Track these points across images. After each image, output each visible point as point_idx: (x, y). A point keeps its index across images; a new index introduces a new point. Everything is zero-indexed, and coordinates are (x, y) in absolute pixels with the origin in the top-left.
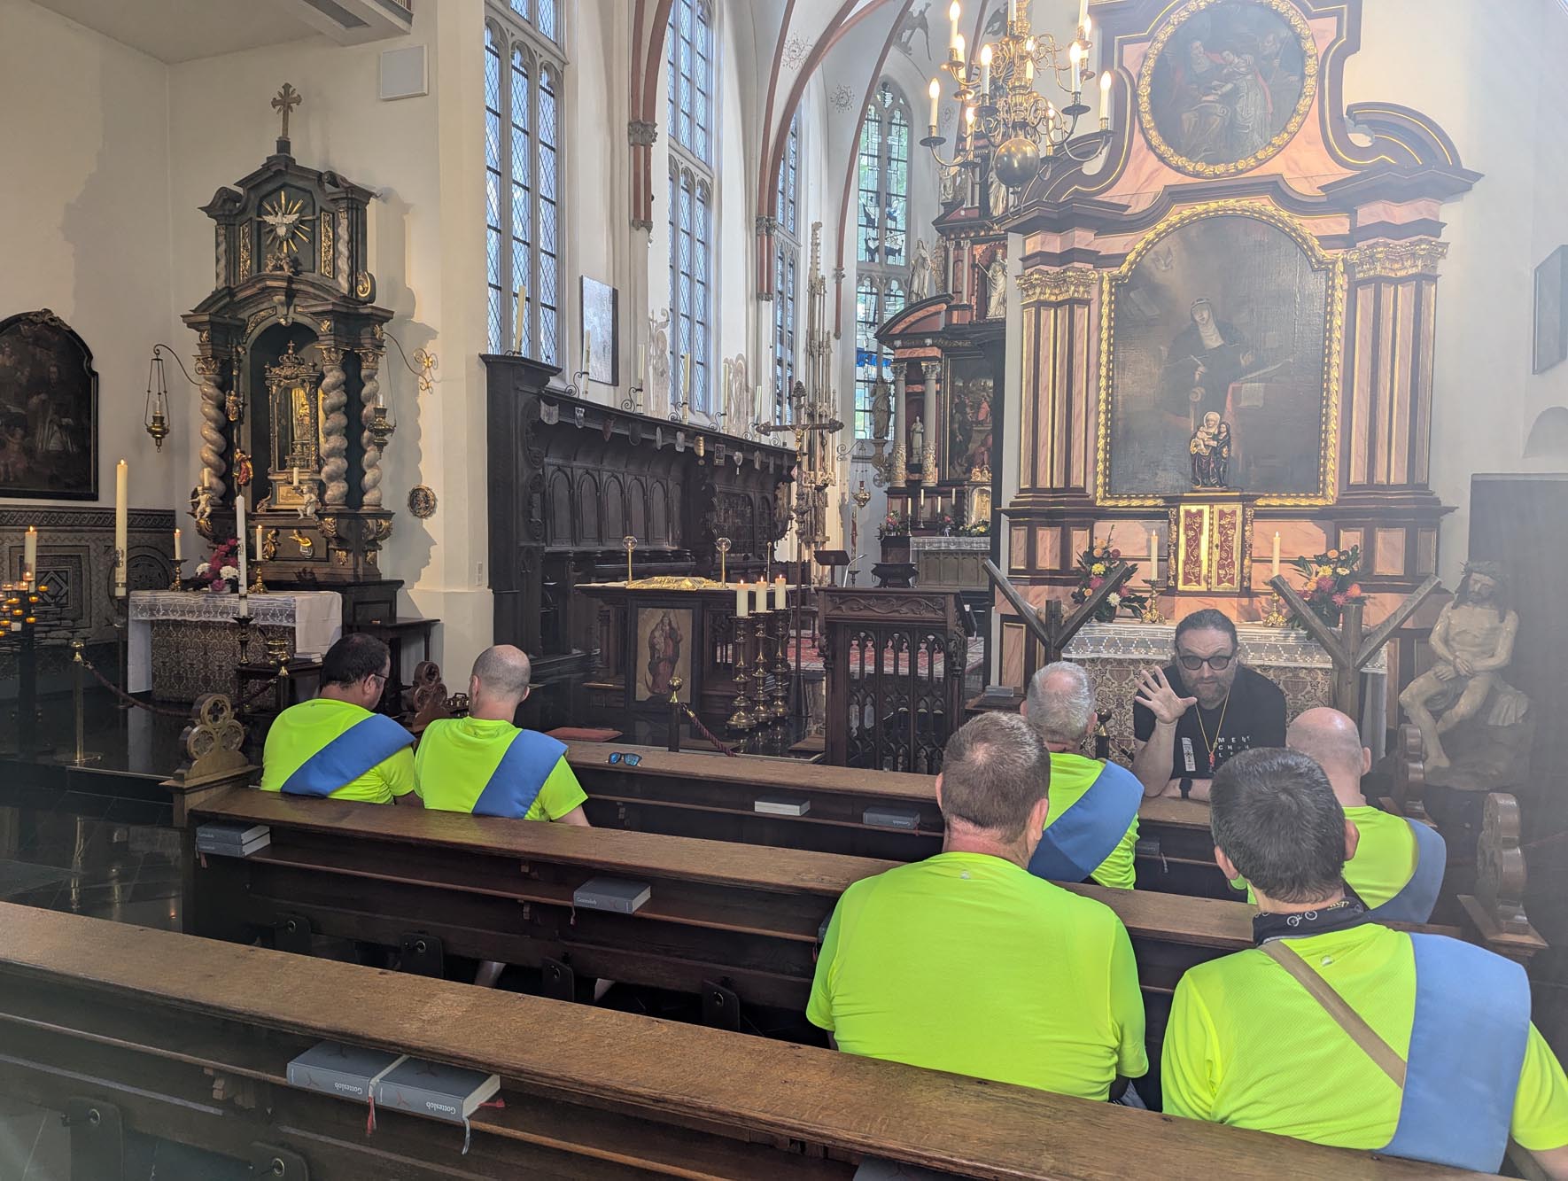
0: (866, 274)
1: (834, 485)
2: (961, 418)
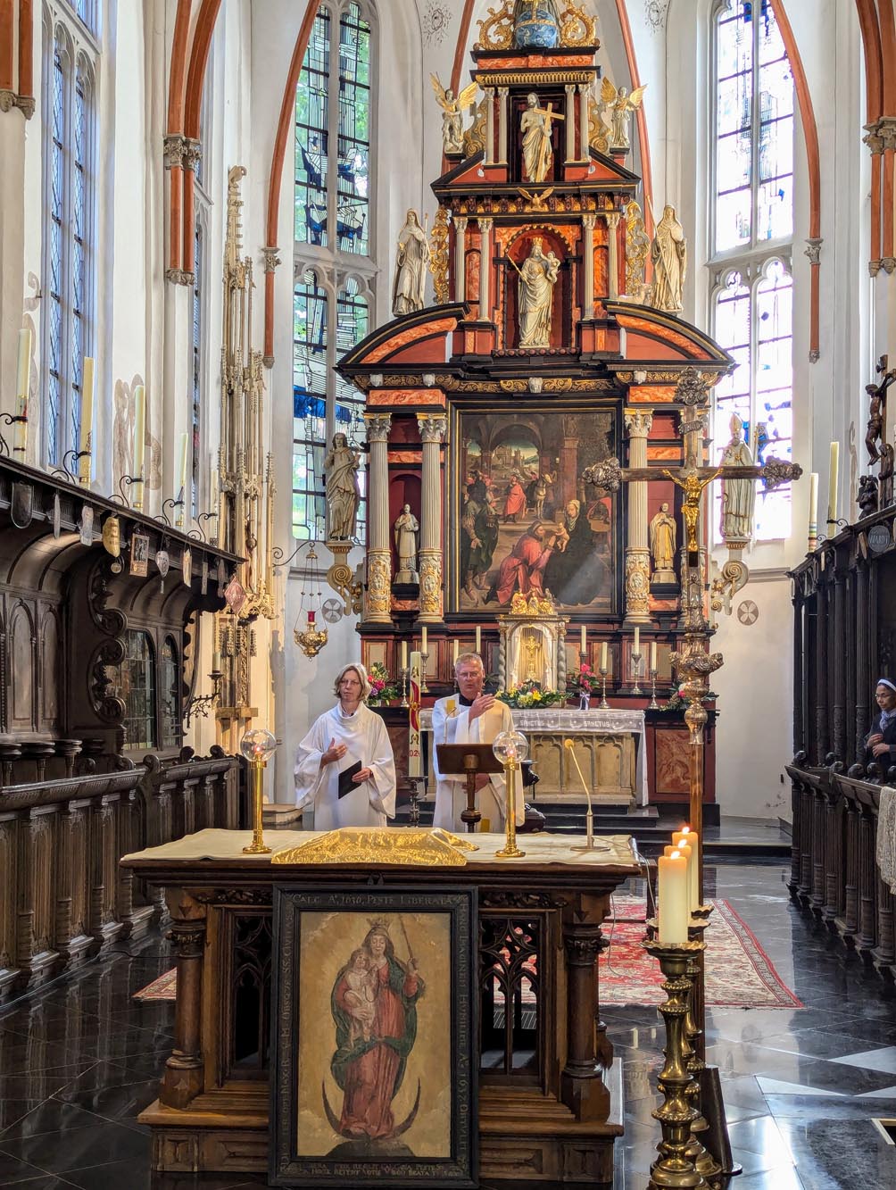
0: (308, 264)
1: (269, 618)
2: (479, 510)
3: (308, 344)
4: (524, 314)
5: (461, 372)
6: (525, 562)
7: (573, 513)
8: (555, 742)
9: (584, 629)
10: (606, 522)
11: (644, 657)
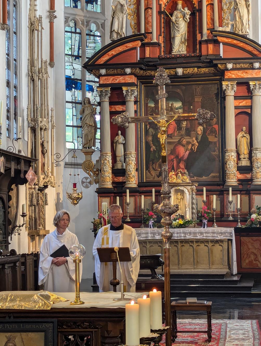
0: (72, 17)
1: (53, 187)
2: (154, 133)
3: (72, 55)
4: (174, 38)
5: (143, 66)
6: (177, 157)
7: (200, 133)
8: (191, 244)
9: (205, 189)
10: (216, 137)
11: (234, 202)
